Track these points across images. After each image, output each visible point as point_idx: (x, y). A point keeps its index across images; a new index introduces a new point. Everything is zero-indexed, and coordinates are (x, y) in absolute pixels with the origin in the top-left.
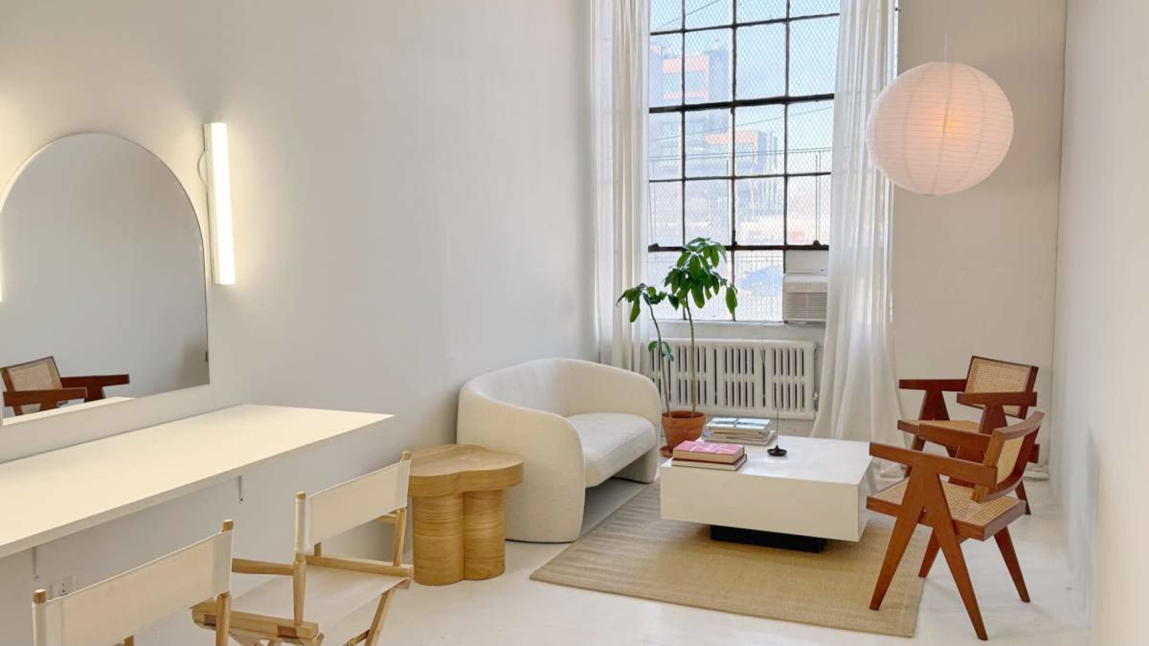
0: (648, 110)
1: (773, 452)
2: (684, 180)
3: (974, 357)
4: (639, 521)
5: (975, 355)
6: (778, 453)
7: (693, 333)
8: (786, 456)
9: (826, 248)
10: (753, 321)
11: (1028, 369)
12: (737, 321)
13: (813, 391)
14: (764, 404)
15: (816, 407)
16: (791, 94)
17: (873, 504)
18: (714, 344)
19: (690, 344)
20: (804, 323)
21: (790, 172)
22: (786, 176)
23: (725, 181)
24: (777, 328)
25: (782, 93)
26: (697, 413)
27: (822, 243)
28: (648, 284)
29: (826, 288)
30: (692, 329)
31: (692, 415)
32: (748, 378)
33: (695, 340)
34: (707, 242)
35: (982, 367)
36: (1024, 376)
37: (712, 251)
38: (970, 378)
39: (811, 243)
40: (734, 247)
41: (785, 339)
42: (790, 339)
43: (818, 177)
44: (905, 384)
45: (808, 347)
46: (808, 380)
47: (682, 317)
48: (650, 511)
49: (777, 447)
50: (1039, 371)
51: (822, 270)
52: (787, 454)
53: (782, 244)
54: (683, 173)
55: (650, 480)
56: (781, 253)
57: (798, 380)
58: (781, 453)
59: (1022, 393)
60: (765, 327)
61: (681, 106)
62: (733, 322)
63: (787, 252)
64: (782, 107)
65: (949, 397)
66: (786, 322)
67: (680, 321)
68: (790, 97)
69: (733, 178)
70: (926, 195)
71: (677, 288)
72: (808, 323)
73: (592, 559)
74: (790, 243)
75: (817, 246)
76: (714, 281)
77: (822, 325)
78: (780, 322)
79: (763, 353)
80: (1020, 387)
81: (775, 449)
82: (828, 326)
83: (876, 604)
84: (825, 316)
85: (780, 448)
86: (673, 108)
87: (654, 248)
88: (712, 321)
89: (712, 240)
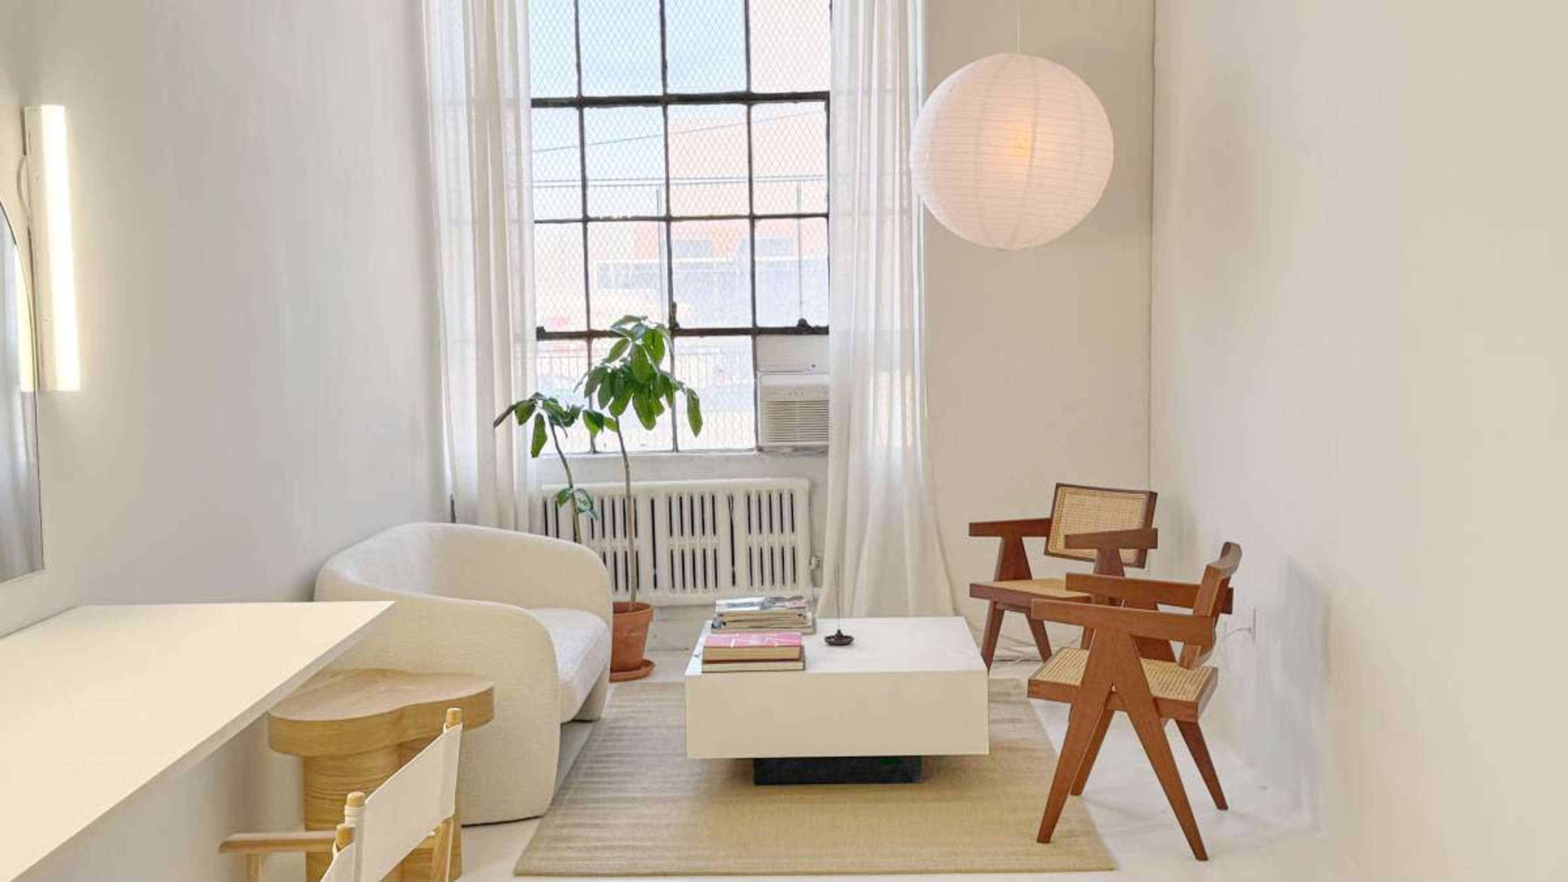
0: (529, 103)
1: (833, 640)
2: (586, 220)
3: (1058, 486)
4: (625, 774)
5: (1061, 482)
6: (840, 640)
7: (628, 473)
8: (853, 645)
9: (823, 331)
10: (707, 451)
11: (1143, 496)
12: (682, 452)
13: (809, 554)
14: (734, 583)
15: (815, 581)
16: (756, 89)
17: (1035, 689)
18: (650, 490)
19: (625, 493)
20: (789, 450)
21: (757, 212)
22: (753, 218)
23: (656, 223)
24: (747, 459)
25: (741, 88)
26: (638, 604)
27: (812, 323)
28: (547, 394)
29: (827, 393)
30: (627, 467)
31: (631, 608)
32: (708, 541)
33: (632, 484)
34: (643, 322)
35: (1070, 499)
36: (1139, 506)
37: (653, 337)
38: (1055, 515)
39: (794, 323)
40: (675, 330)
41: (763, 476)
42: (773, 476)
43: (803, 221)
44: (978, 529)
45: (801, 486)
46: (801, 539)
47: (588, 448)
48: (629, 759)
49: (839, 632)
50: (1159, 498)
51: (814, 366)
52: (855, 641)
53: (749, 325)
54: (585, 211)
55: (596, 716)
56: (747, 340)
57: (787, 539)
58: (846, 640)
59: (1138, 530)
60: (728, 458)
61: (577, 98)
62: (675, 454)
63: (759, 338)
64: (742, 108)
65: (1033, 546)
66: (760, 449)
67: (587, 456)
68: (753, 94)
69: (668, 219)
70: (999, 250)
71: (610, 398)
72: (796, 449)
73: (594, 833)
74: (761, 323)
75: (803, 328)
76: (668, 386)
77: (823, 452)
78: (751, 450)
79: (731, 500)
80: (1135, 523)
81: (837, 635)
82: (832, 452)
83: (1045, 836)
84: (827, 438)
85: (844, 633)
86: (566, 102)
87: (542, 334)
88: (639, 452)
89: (650, 319)
